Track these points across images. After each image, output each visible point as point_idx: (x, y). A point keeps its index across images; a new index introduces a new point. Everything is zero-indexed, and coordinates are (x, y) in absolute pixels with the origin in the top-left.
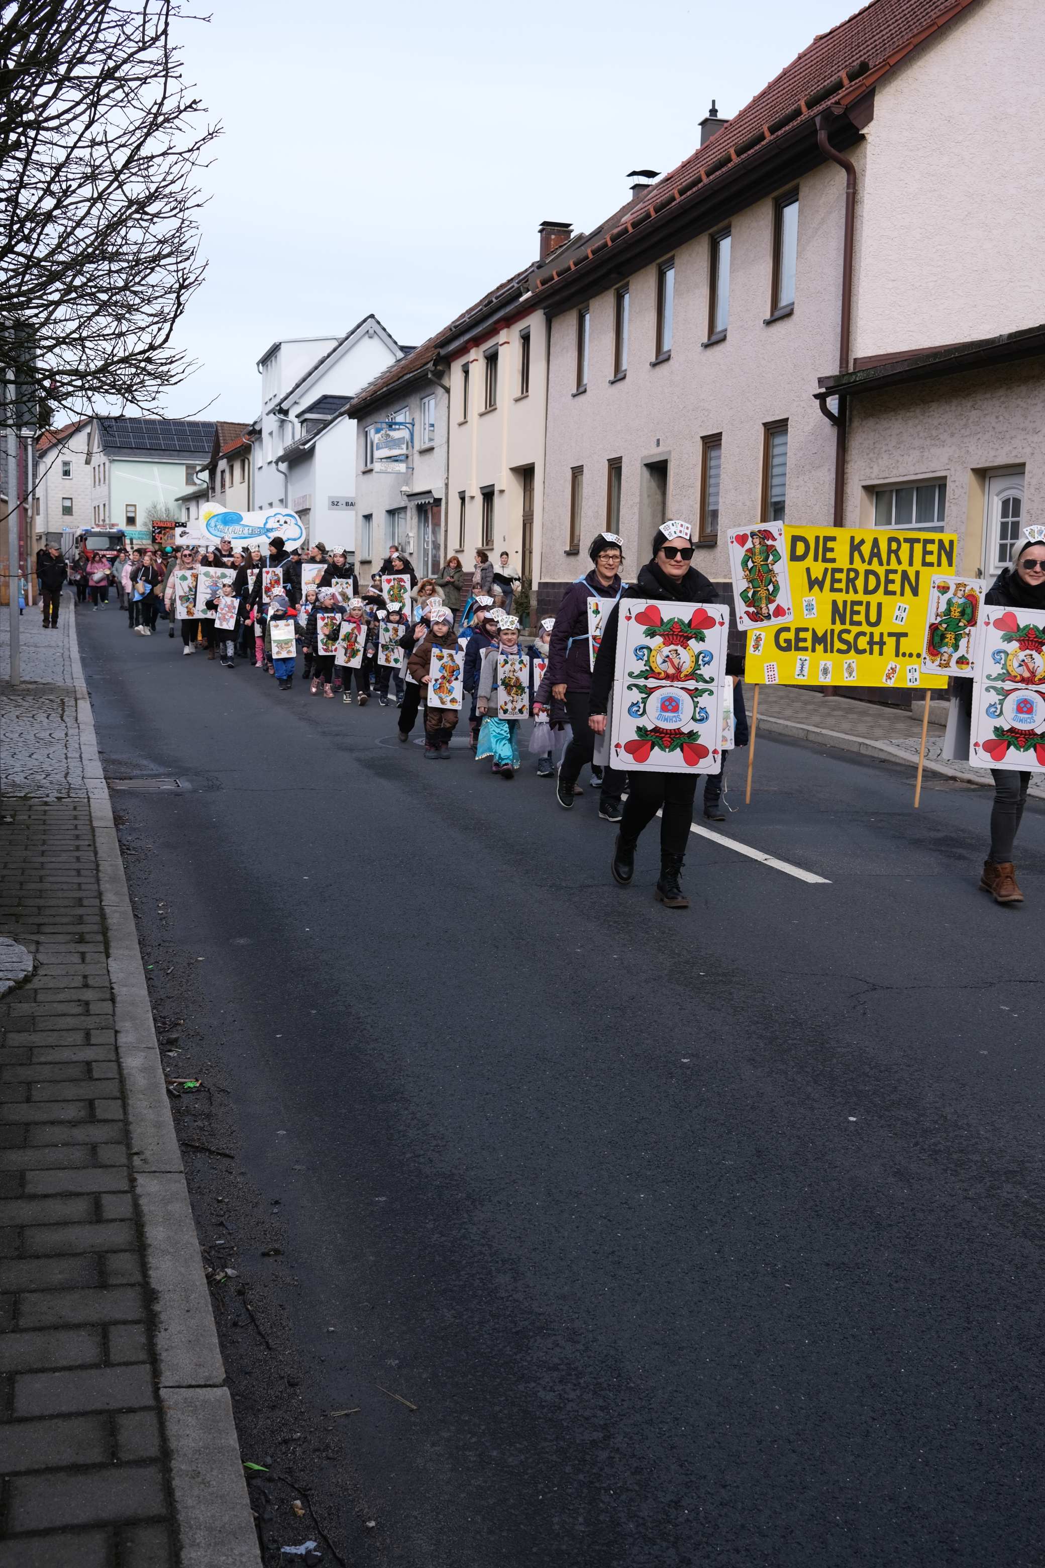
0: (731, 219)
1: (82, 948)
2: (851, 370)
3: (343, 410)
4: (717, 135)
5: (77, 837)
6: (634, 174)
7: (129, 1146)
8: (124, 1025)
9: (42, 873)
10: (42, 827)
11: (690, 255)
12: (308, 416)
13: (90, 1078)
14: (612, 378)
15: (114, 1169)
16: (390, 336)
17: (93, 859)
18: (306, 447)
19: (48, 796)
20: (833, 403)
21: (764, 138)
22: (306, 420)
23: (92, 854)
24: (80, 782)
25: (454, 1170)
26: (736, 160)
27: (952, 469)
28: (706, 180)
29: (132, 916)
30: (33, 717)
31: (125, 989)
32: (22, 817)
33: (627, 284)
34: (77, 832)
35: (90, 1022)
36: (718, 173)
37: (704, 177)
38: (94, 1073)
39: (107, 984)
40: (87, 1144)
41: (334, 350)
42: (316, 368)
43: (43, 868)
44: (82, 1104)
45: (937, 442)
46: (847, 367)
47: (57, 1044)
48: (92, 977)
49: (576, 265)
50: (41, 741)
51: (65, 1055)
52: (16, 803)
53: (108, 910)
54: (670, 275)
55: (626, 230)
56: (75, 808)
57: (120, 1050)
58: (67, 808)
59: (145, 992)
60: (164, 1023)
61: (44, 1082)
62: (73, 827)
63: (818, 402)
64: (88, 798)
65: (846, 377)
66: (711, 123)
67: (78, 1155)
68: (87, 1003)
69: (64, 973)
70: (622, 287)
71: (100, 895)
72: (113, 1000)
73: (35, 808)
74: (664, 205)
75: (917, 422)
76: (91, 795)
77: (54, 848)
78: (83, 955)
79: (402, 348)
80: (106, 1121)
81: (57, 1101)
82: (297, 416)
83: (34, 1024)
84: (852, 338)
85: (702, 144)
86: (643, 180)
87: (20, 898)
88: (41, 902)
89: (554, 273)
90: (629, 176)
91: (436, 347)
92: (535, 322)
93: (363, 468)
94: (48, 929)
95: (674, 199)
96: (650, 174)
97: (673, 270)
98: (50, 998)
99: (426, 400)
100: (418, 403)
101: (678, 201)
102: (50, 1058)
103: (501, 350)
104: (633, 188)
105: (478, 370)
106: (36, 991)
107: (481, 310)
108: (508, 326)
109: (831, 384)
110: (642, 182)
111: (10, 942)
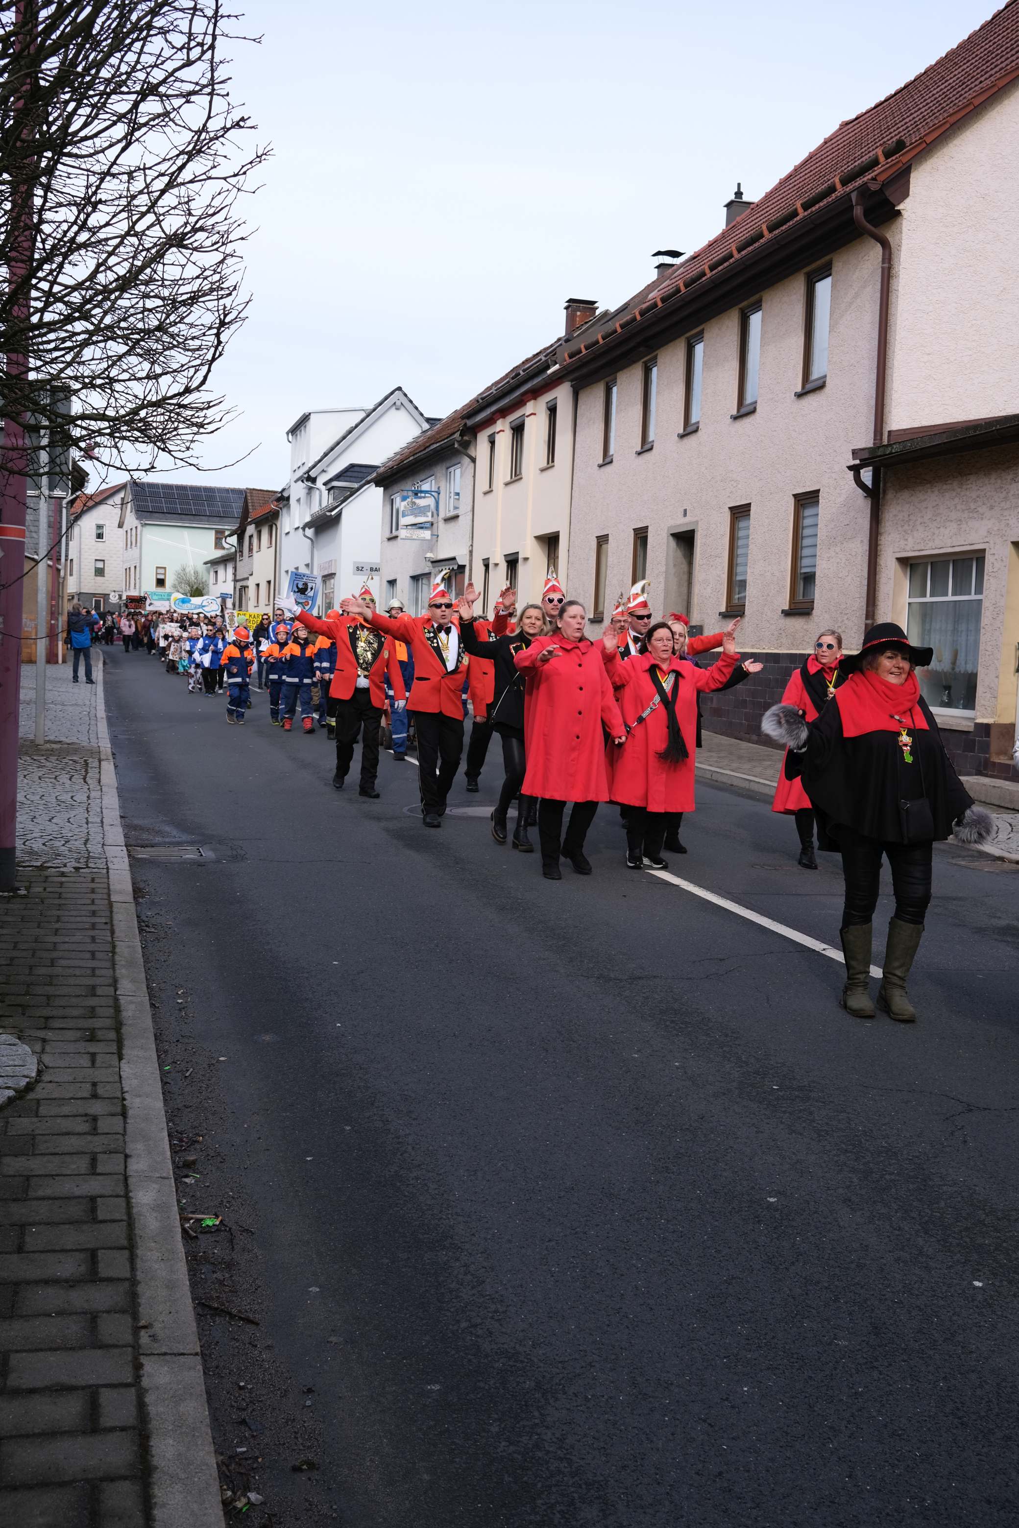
0: (762, 293)
1: (93, 1048)
2: (885, 442)
3: (369, 478)
4: (743, 216)
5: (94, 913)
6: (659, 253)
7: (135, 1316)
8: (136, 1148)
9: (54, 954)
10: (56, 902)
11: (719, 329)
12: (335, 484)
13: (93, 1219)
14: (639, 449)
15: (116, 1351)
16: (416, 408)
17: (109, 939)
18: (333, 513)
19: (65, 866)
20: (867, 475)
21: (797, 215)
22: (333, 488)
23: (109, 934)
24: (100, 850)
25: (517, 1346)
26: (768, 235)
27: (992, 542)
28: (737, 256)
29: (148, 1006)
30: (55, 779)
31: (139, 1100)
32: (37, 890)
33: (655, 358)
34: (93, 908)
35: (97, 1143)
36: (750, 249)
37: (735, 253)
38: (99, 1212)
39: (119, 1094)
40: (85, 1313)
41: (362, 421)
42: (344, 438)
44: (82, 1256)
45: (975, 515)
46: (881, 439)
47: (58, 1172)
48: (102, 1085)
49: (604, 339)
50: (63, 804)
51: (68, 1187)
52: (32, 873)
53: (123, 1001)
54: (699, 349)
55: (655, 305)
56: (93, 880)
57: (131, 1181)
58: (84, 880)
59: (160, 1104)
60: (181, 1140)
61: (40, 1224)
62: (89, 902)
63: (851, 473)
64: (107, 868)
65: (881, 449)
66: (737, 205)
67: (74, 1328)
68: (95, 1119)
69: (71, 1079)
70: (650, 360)
71: (114, 983)
72: (124, 1114)
73: (50, 879)
74: (694, 281)
75: (954, 494)
76: (110, 865)
77: (69, 926)
78: (93, 1056)
79: (428, 420)
80: (110, 1280)
81: (54, 1251)
82: (325, 484)
83: (33, 1145)
84: (886, 410)
85: (727, 225)
86: (668, 260)
87: (28, 985)
88: (50, 990)
89: (582, 347)
90: (654, 255)
91: (463, 418)
92: (562, 394)
93: (388, 535)
94: (57, 1024)
95: (704, 274)
96: (675, 254)
97: (702, 344)
98: (54, 1111)
99: (452, 469)
100: (444, 471)
101: (708, 276)
102: (48, 1192)
103: (528, 422)
104: (658, 267)
105: (504, 440)
106: (38, 1101)
107: (508, 382)
108: (535, 398)
109: (866, 456)
110: (666, 262)
111: (13, 1039)
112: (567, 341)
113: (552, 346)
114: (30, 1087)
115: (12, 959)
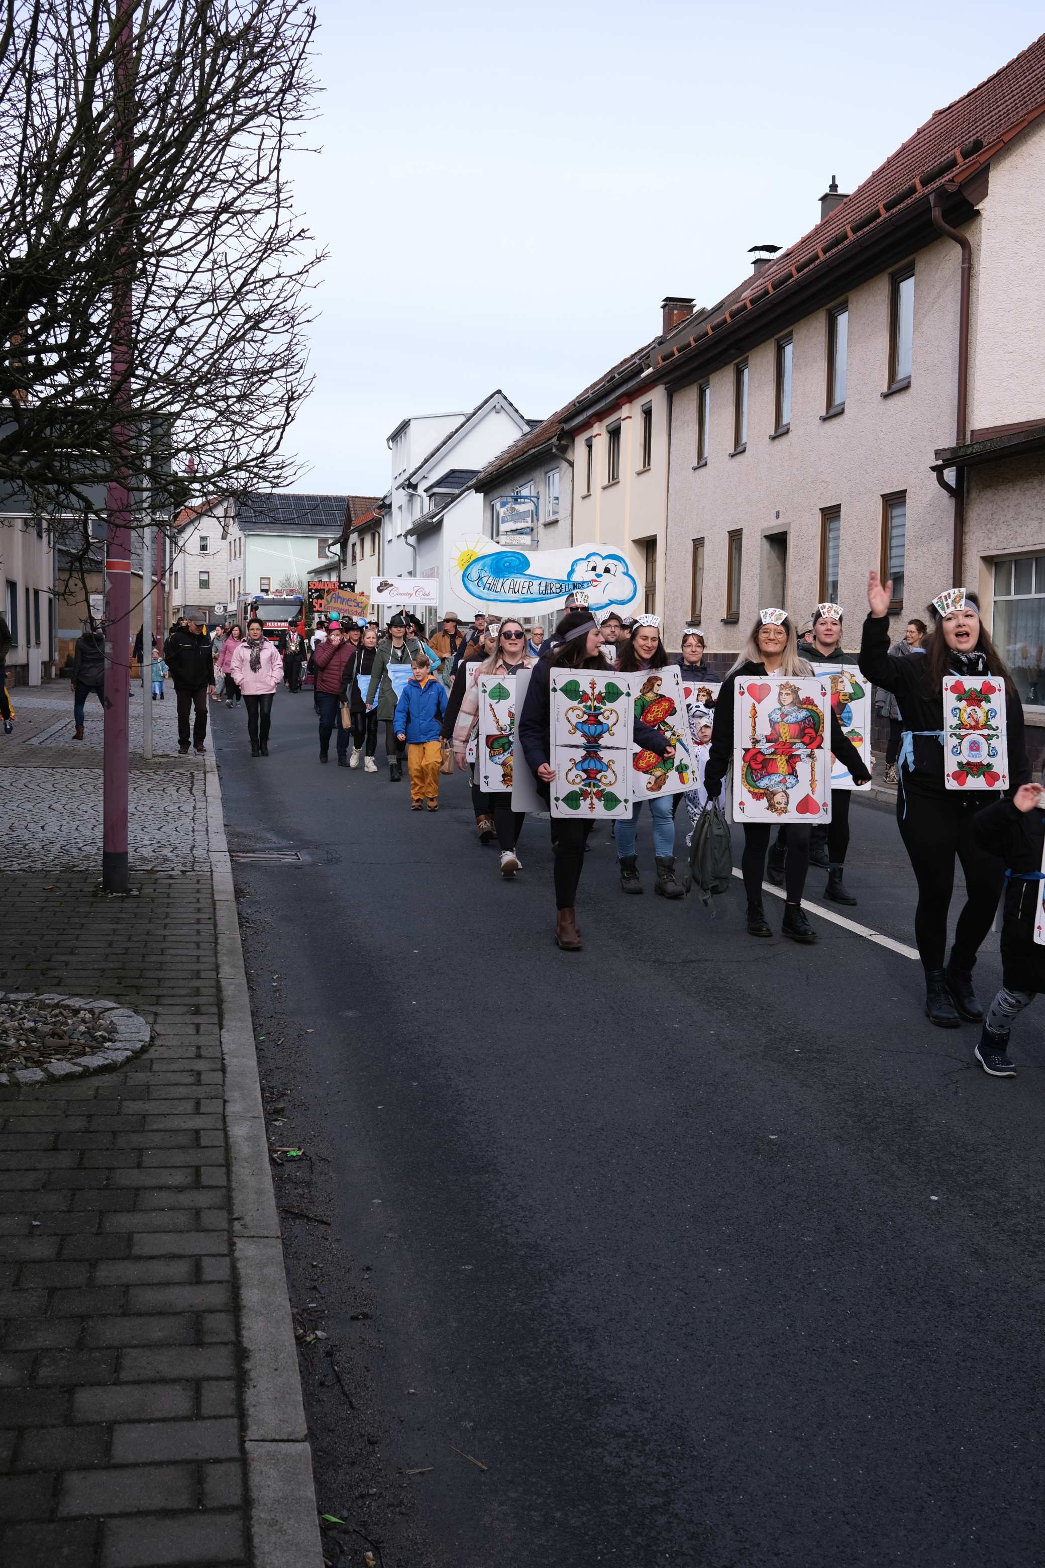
0: (849, 294)
1: (198, 1019)
2: (968, 442)
3: (471, 484)
4: (836, 211)
5: (198, 910)
6: (756, 248)
7: (230, 1212)
8: (233, 1095)
9: (164, 945)
10: (165, 901)
11: (808, 330)
12: (436, 490)
14: (732, 451)
15: (215, 1234)
16: (516, 410)
17: (212, 931)
18: (435, 520)
19: (173, 869)
20: (950, 475)
21: (880, 215)
22: (433, 495)
23: (212, 927)
24: (205, 855)
25: (539, 1241)
26: (852, 237)
28: (822, 257)
29: (246, 986)
30: (163, 790)
31: (235, 1060)
32: (148, 890)
33: (746, 359)
34: (198, 905)
35: (200, 1091)
36: (835, 250)
37: (821, 254)
38: (202, 1141)
39: (219, 1055)
40: (191, 1209)
41: (462, 426)
42: (444, 443)
43: (164, 941)
44: (189, 1170)
46: (964, 439)
47: (169, 1112)
48: (205, 1048)
49: (696, 341)
50: (171, 815)
51: (176, 1123)
52: (143, 877)
53: (224, 982)
54: (789, 350)
55: (745, 307)
56: (198, 882)
57: (228, 1119)
58: (188, 881)
59: (254, 1063)
60: (272, 1093)
61: (154, 1148)
62: (195, 900)
63: (934, 474)
64: (212, 871)
65: (963, 450)
66: (831, 198)
67: (182, 1218)
68: (199, 1073)
69: (179, 1044)
70: (740, 362)
71: (217, 968)
72: (223, 1070)
73: (159, 881)
74: (782, 281)
76: (214, 869)
77: (177, 921)
78: (198, 1027)
79: (528, 423)
80: (211, 1187)
81: (166, 1167)
82: (426, 491)
83: (148, 1093)
84: (969, 410)
86: (765, 255)
87: (141, 971)
88: (161, 974)
89: (675, 349)
90: (751, 251)
91: (561, 421)
92: (657, 397)
94: (166, 1001)
95: (791, 275)
96: (772, 249)
97: (792, 345)
98: (165, 1067)
99: (550, 474)
100: (543, 476)
101: (795, 277)
102: (161, 1126)
103: (624, 425)
104: (754, 263)
105: (601, 444)
106: (152, 1060)
107: (604, 385)
108: (631, 401)
109: (948, 456)
110: (763, 257)
111: (130, 1012)
113: (648, 346)
114: (144, 1050)
115: (127, 949)
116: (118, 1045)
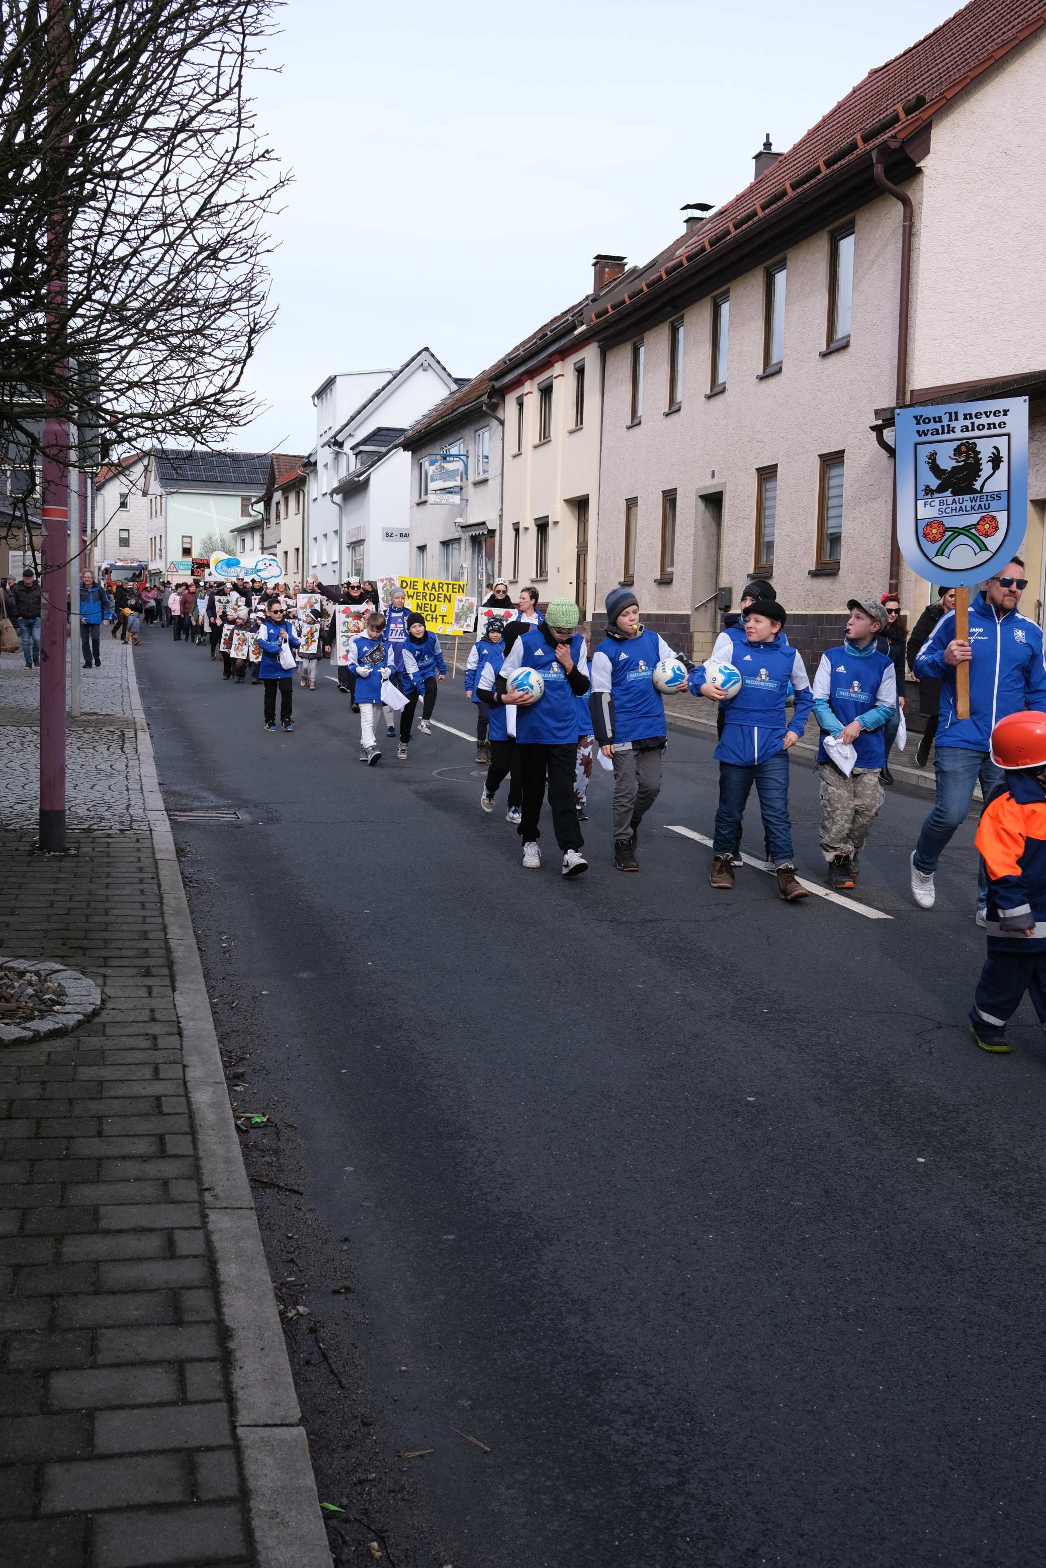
0: (786, 252)
1: (148, 981)
2: (908, 401)
3: (397, 442)
4: (771, 169)
5: (141, 870)
6: (688, 207)
7: (200, 1182)
8: (192, 1059)
9: (108, 905)
10: (105, 860)
11: (744, 288)
12: (363, 448)
14: (667, 410)
15: (186, 1205)
16: (444, 369)
17: (157, 891)
18: (361, 478)
19: (111, 828)
20: (889, 435)
21: (820, 172)
22: (360, 452)
23: (156, 887)
24: (142, 814)
25: (521, 1209)
26: (791, 194)
28: (761, 214)
29: (195, 947)
30: (94, 748)
31: (191, 1023)
32: (86, 849)
33: (681, 318)
34: (139, 865)
35: (158, 1056)
36: (773, 207)
37: (759, 211)
38: (163, 1108)
39: (174, 1018)
40: (159, 1179)
41: (389, 383)
42: (370, 401)
43: (107, 901)
44: (152, 1139)
46: (903, 398)
47: (126, 1078)
48: (159, 1011)
49: (630, 298)
50: (103, 773)
51: (135, 1089)
52: (80, 835)
53: (173, 943)
54: (725, 308)
55: (681, 264)
56: (138, 841)
57: (189, 1085)
58: (130, 840)
59: (211, 1026)
60: (231, 1058)
61: (114, 1116)
62: (136, 860)
63: (874, 434)
64: (151, 830)
66: (765, 157)
67: (150, 1190)
68: (155, 1037)
69: (132, 1006)
70: (676, 320)
71: (164, 929)
72: (180, 1034)
73: (98, 840)
74: (719, 239)
76: (153, 828)
77: (119, 881)
78: (149, 988)
79: (457, 381)
80: (176, 1156)
81: (128, 1136)
82: (352, 449)
83: (103, 1058)
84: (909, 367)
85: (756, 176)
86: (697, 213)
87: (86, 932)
88: (107, 935)
89: (609, 306)
90: (683, 209)
91: (490, 380)
92: (590, 355)
93: (417, 500)
94: (115, 962)
95: (729, 233)
96: (704, 207)
97: (728, 303)
98: (117, 1031)
99: (480, 432)
100: (472, 435)
101: (733, 234)
102: (119, 1093)
103: (556, 383)
104: (686, 221)
105: (532, 402)
106: (104, 1024)
107: (536, 343)
108: (563, 359)
109: (888, 415)
110: (695, 216)
111: (79, 975)
112: (594, 300)
113: (580, 304)
114: (95, 1013)
115: (69, 909)
116: (68, 1008)
